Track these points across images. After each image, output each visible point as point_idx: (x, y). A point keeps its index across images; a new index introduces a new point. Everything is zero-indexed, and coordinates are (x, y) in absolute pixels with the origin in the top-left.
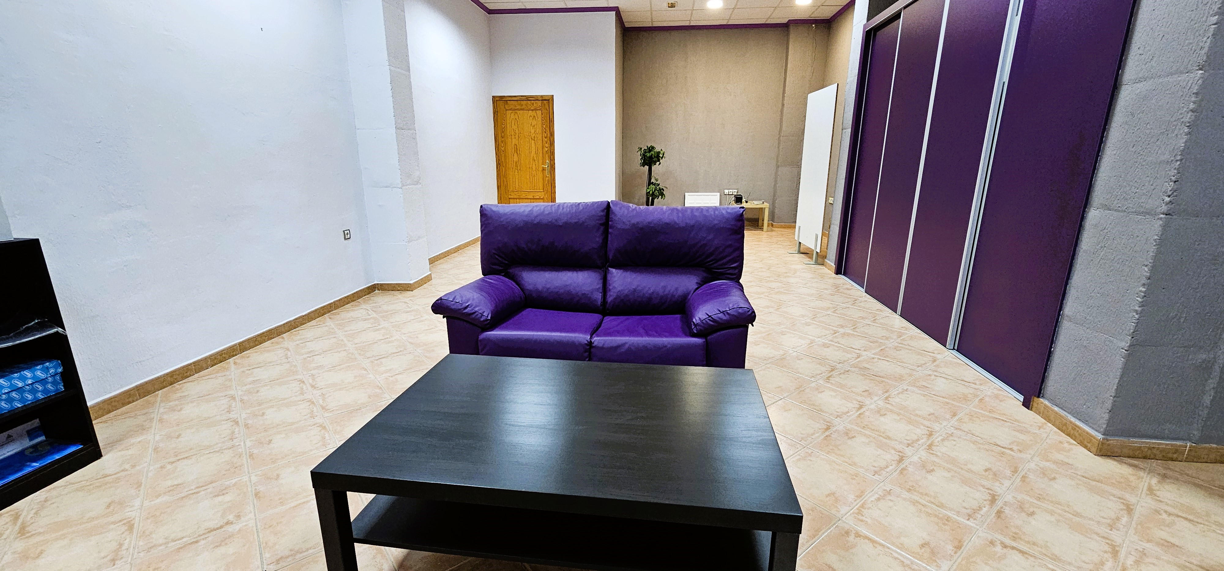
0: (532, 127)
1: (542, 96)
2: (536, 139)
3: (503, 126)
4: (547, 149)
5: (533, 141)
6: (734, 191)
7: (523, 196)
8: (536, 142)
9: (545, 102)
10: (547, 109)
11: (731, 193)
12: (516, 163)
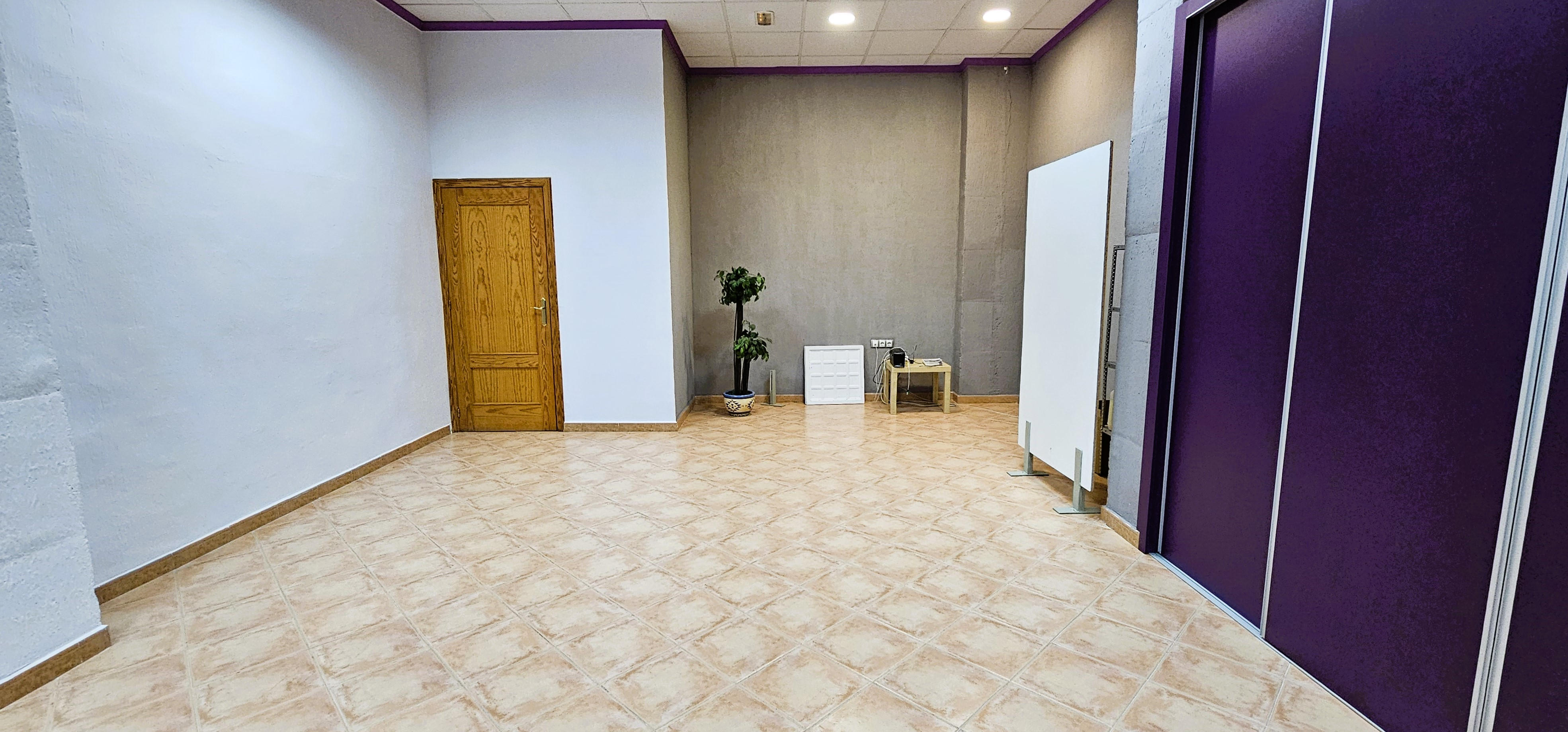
0: (511, 237)
1: (529, 180)
2: (519, 259)
3: (456, 234)
4: (540, 276)
5: (514, 263)
6: (888, 341)
7: (498, 362)
8: (520, 264)
9: (535, 190)
10: (540, 205)
11: (883, 345)
12: (483, 303)
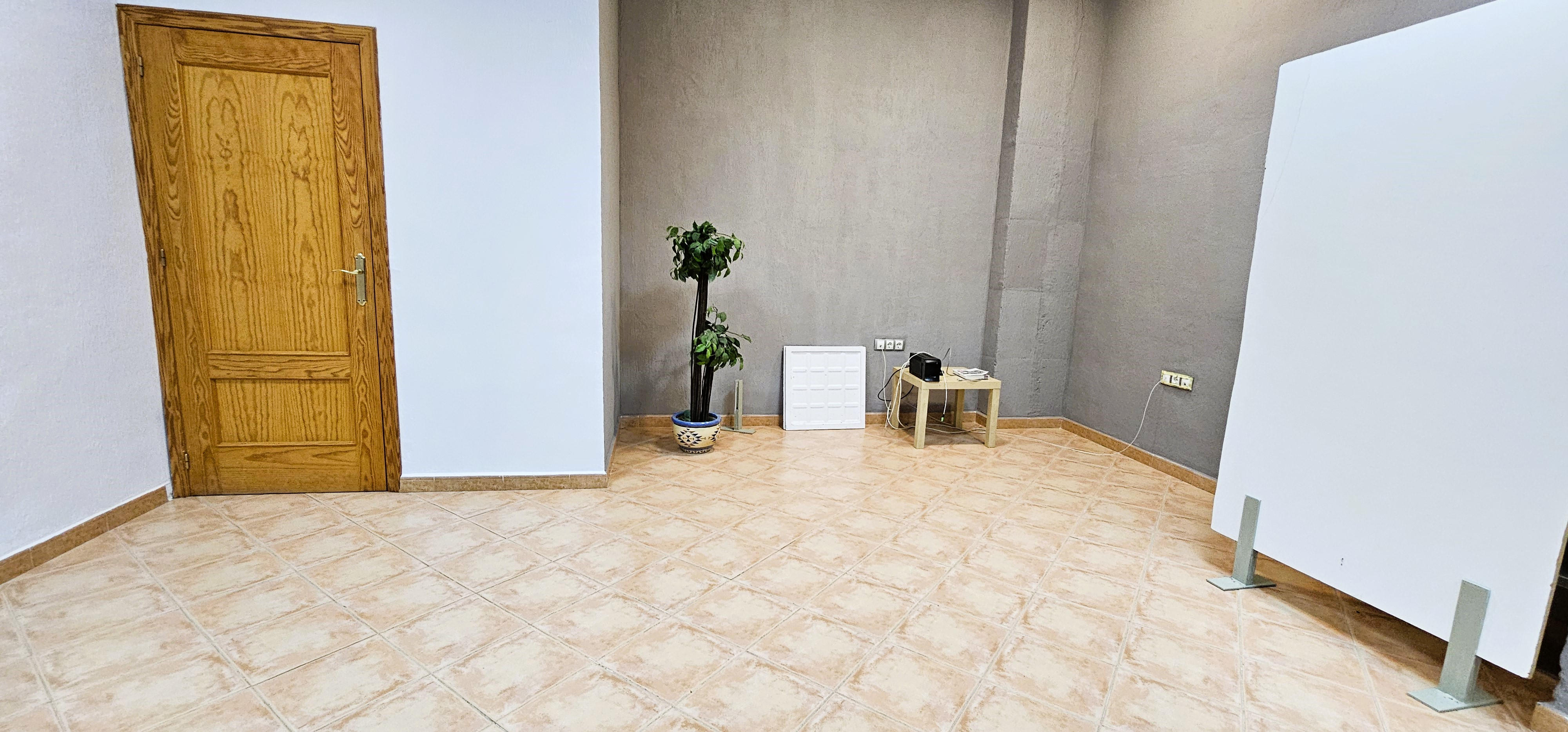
0: (294, 136)
1: (329, 28)
2: (311, 177)
3: (173, 121)
4: (355, 213)
5: (300, 184)
7: (270, 369)
8: (313, 187)
9: (344, 49)
10: (353, 79)
12: (236, 257)
